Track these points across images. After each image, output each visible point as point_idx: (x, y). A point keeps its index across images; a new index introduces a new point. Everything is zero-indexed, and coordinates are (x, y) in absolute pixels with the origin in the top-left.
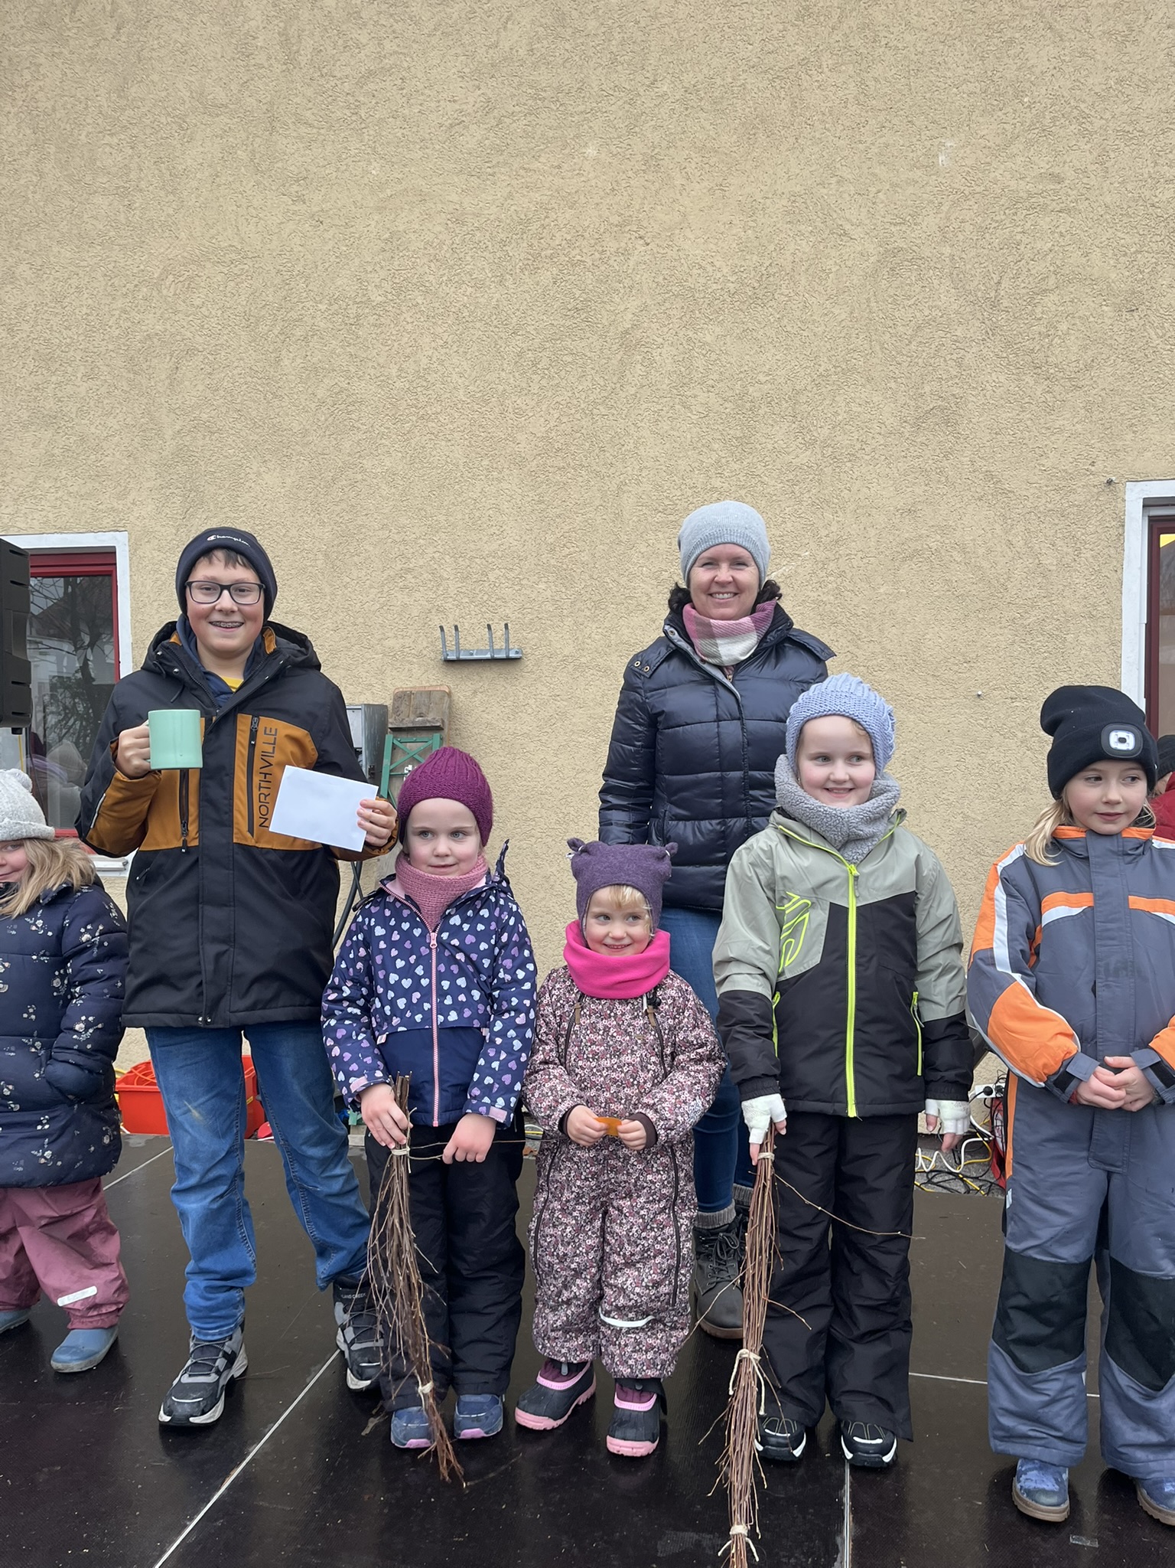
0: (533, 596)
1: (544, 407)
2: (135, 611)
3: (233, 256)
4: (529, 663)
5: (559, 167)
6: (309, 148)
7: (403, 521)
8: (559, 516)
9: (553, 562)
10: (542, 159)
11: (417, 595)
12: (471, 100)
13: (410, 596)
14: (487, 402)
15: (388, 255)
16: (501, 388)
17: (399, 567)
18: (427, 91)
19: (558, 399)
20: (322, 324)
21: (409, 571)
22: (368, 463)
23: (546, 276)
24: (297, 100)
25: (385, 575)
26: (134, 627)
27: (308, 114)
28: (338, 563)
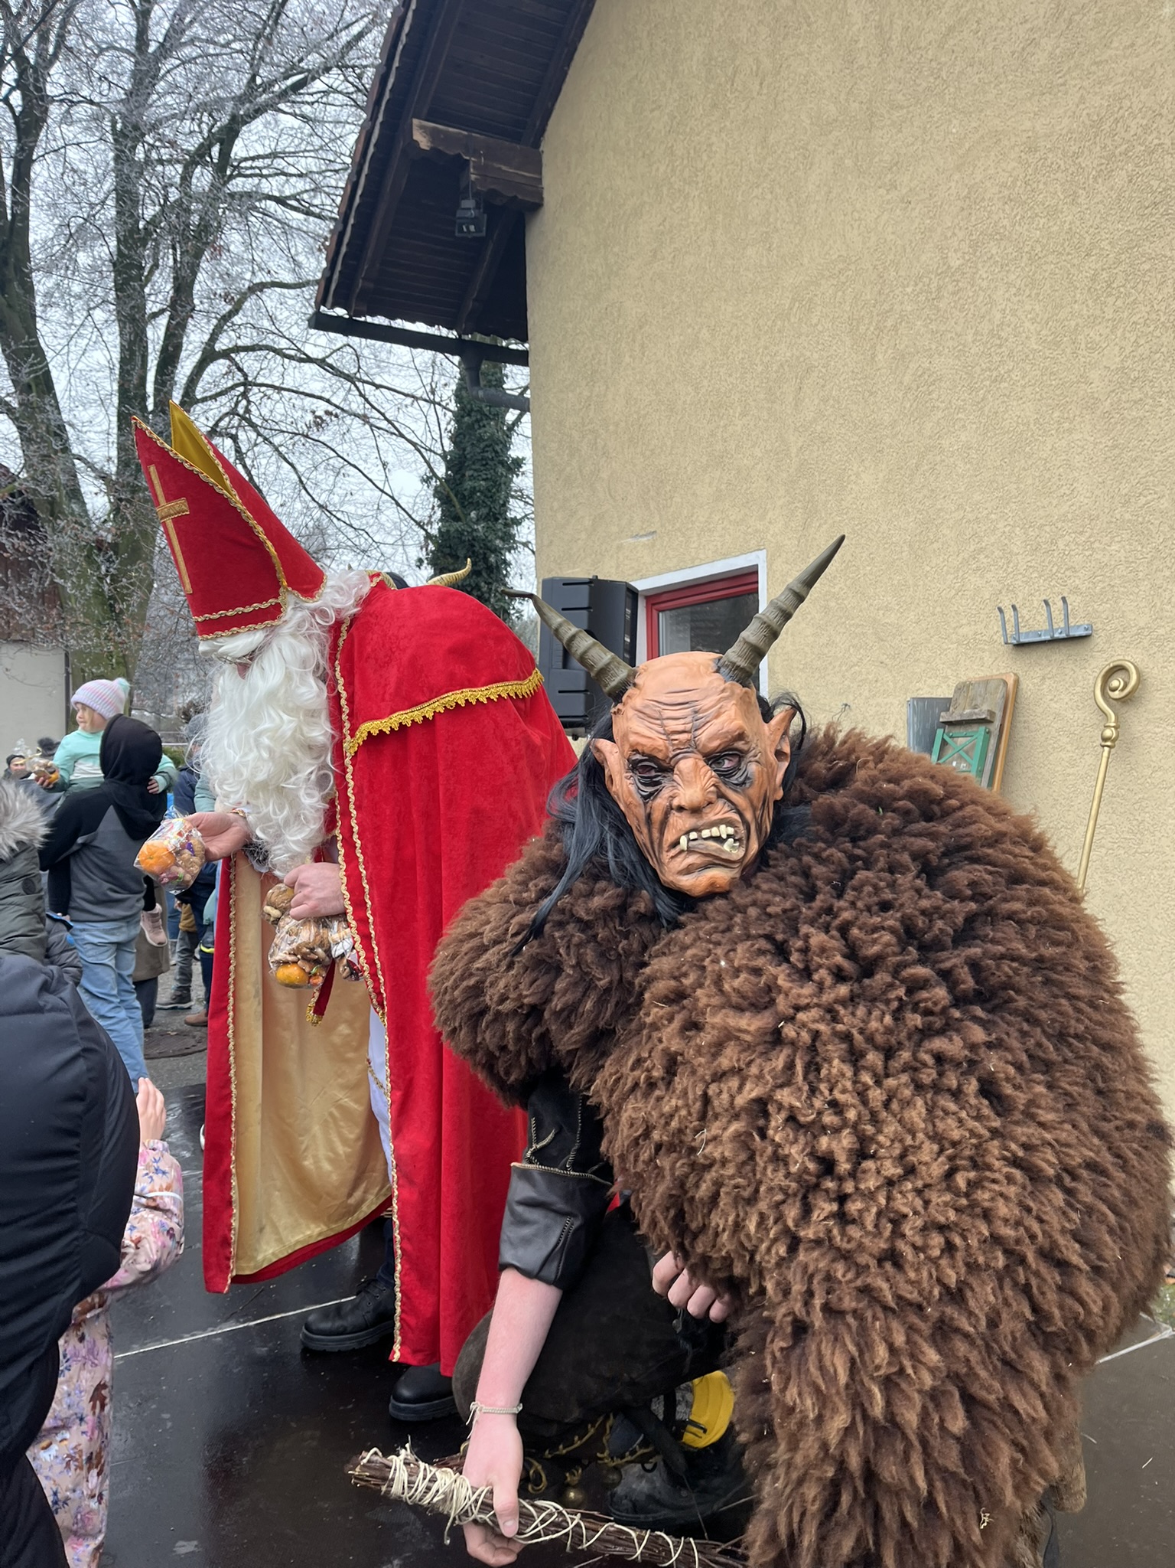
4: (1098, 640)
7: (977, 497)
8: (1135, 460)
9: (1127, 516)
11: (989, 576)
13: (982, 577)
14: (1058, 344)
16: (1073, 323)
17: (973, 547)
19: (1134, 319)
25: (960, 558)
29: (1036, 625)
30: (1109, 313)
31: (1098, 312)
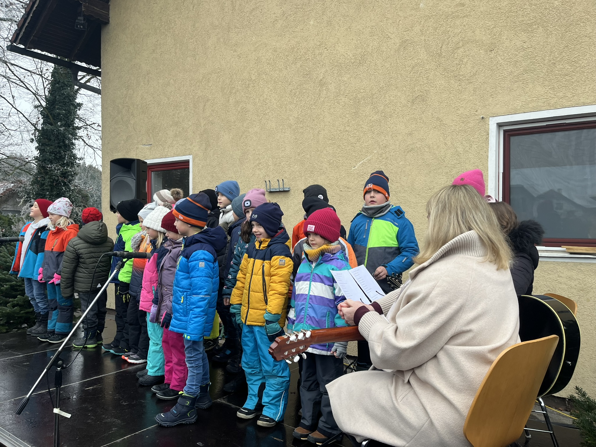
0: (293, 170)
1: (297, 108)
2: (193, 179)
3: (219, 71)
4: (292, 192)
5: (303, 29)
6: (238, 35)
7: (259, 147)
8: (301, 143)
9: (299, 158)
10: (298, 28)
11: (262, 171)
12: (279, 12)
13: (260, 171)
14: (282, 108)
15: (257, 64)
16: (286, 103)
17: (258, 162)
18: (268, 12)
19: (301, 105)
20: (240, 88)
21: (260, 163)
22: (250, 130)
23: (298, 65)
24: (235, 21)
25: (254, 165)
26: (193, 183)
27: (238, 25)
28: (242, 162)
29: (275, 186)
30: (295, 102)
31: (292, 101)
